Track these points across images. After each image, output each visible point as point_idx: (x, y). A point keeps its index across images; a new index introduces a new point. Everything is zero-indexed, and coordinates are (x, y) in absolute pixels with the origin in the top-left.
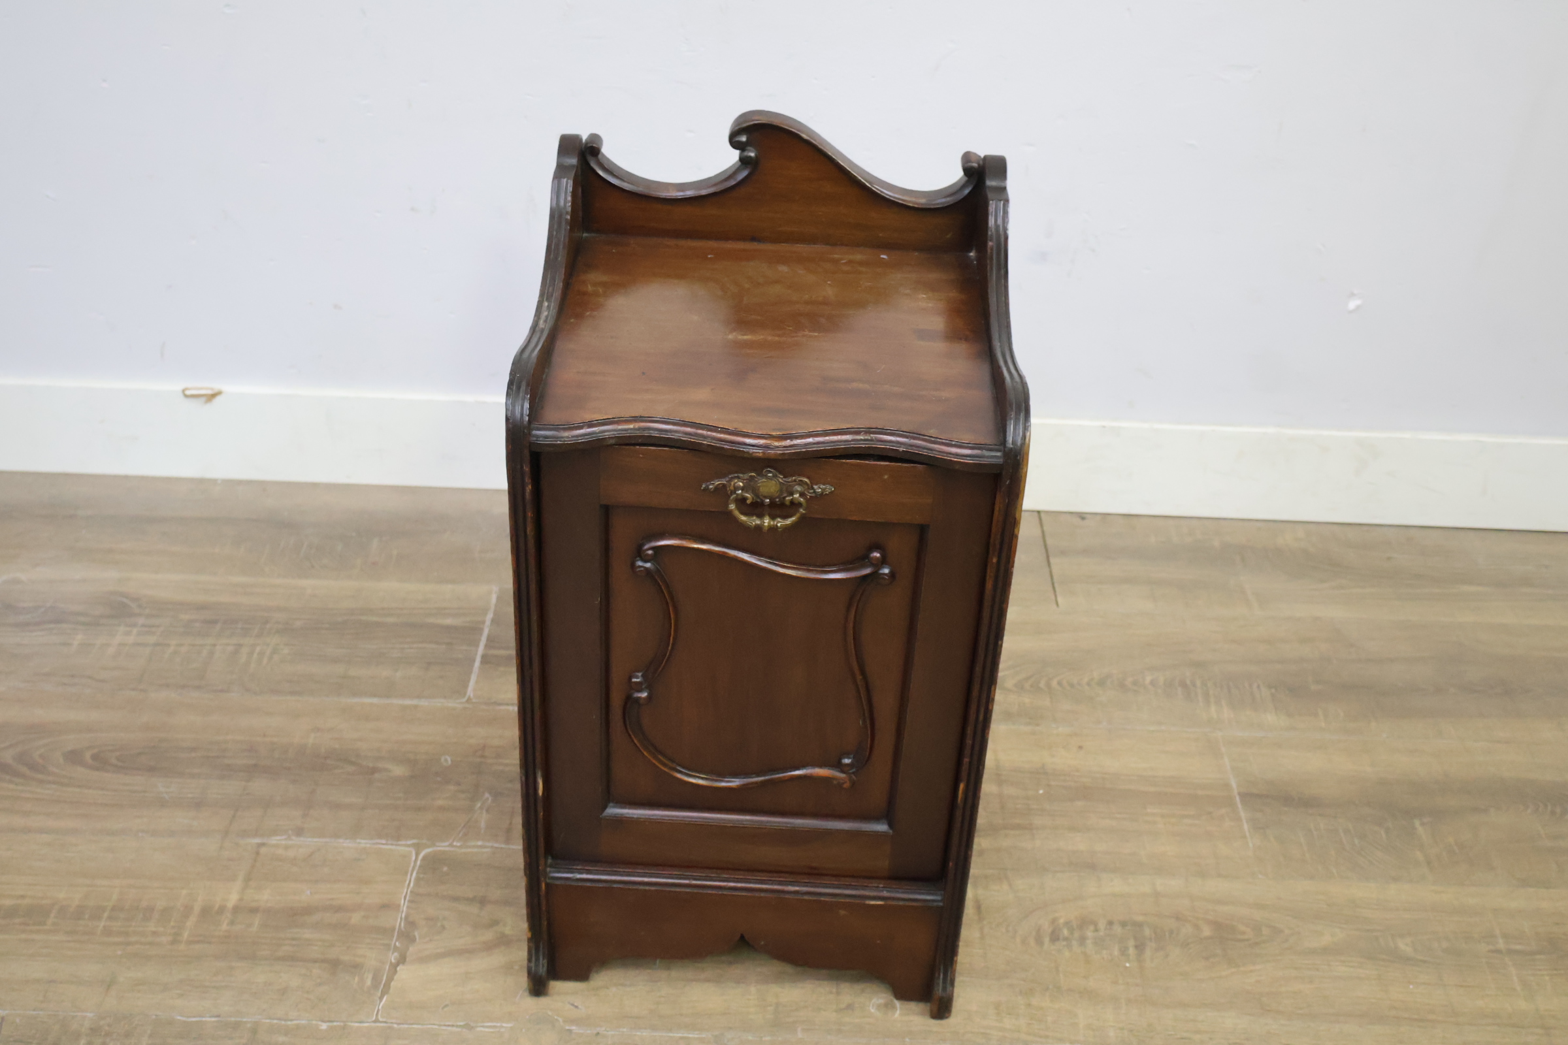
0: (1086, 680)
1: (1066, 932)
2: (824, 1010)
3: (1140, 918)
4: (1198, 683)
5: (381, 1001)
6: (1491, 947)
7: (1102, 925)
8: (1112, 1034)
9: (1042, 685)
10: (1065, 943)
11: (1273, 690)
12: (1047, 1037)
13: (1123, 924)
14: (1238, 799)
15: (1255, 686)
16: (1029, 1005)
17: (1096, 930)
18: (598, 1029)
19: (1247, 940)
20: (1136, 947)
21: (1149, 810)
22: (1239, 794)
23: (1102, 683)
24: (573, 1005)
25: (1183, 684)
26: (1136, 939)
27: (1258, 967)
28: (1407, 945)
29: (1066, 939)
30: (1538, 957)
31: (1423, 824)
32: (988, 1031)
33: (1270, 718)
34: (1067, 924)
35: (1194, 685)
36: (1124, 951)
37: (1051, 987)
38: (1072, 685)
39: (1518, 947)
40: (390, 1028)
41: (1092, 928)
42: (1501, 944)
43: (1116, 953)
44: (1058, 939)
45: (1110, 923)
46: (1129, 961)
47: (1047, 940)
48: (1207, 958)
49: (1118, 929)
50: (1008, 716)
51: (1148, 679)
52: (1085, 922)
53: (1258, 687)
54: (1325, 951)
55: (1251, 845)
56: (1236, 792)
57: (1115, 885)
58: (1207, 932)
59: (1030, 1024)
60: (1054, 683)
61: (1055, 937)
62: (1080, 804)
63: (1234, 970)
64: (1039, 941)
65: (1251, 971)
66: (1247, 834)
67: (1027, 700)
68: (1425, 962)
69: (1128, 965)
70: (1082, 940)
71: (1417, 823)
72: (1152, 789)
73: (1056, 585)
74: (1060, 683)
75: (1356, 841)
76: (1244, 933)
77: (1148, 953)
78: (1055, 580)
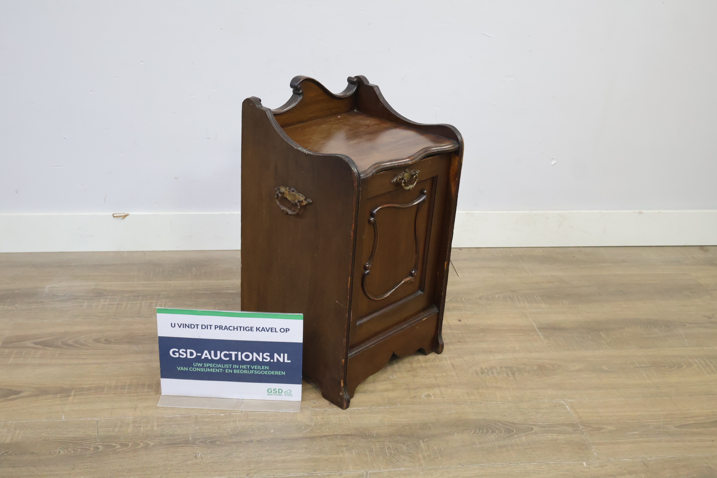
0: (474, 298)
1: (486, 371)
2: (406, 398)
3: (511, 365)
4: (515, 296)
5: (241, 406)
6: (634, 366)
7: (498, 368)
8: (509, 398)
9: (459, 300)
10: (486, 374)
11: (542, 297)
12: (487, 401)
13: (506, 367)
14: (537, 329)
15: (535, 296)
16: (479, 392)
17: (496, 370)
18: (325, 409)
19: (550, 369)
20: (512, 374)
21: (507, 335)
22: (537, 328)
23: (480, 298)
24: (314, 403)
25: (509, 297)
26: (511, 371)
27: (556, 377)
28: (605, 367)
29: (486, 373)
30: (650, 368)
31: (603, 333)
32: (466, 400)
33: (543, 305)
34: (486, 368)
35: (514, 297)
36: (508, 375)
37: (485, 387)
38: (470, 300)
39: (643, 366)
40: (247, 414)
41: (495, 369)
42: (637, 365)
43: (505, 375)
44: (484, 373)
45: (501, 367)
46: (510, 377)
47: (480, 374)
48: (537, 375)
49: (504, 369)
50: (449, 310)
51: (497, 296)
52: (492, 368)
53: (537, 297)
54: (578, 371)
55: (545, 342)
56: (536, 327)
57: (500, 356)
58: (535, 368)
59: (480, 397)
60: (463, 299)
61: (482, 373)
62: (481, 334)
63: (547, 378)
64: (477, 373)
65: (554, 378)
66: (543, 339)
67: (454, 305)
68: (612, 372)
69: (510, 379)
70: (492, 373)
71: (601, 333)
72: (506, 328)
73: (456, 270)
74: (465, 299)
75: (581, 339)
76: (548, 367)
77: (516, 375)
78: (455, 269)
